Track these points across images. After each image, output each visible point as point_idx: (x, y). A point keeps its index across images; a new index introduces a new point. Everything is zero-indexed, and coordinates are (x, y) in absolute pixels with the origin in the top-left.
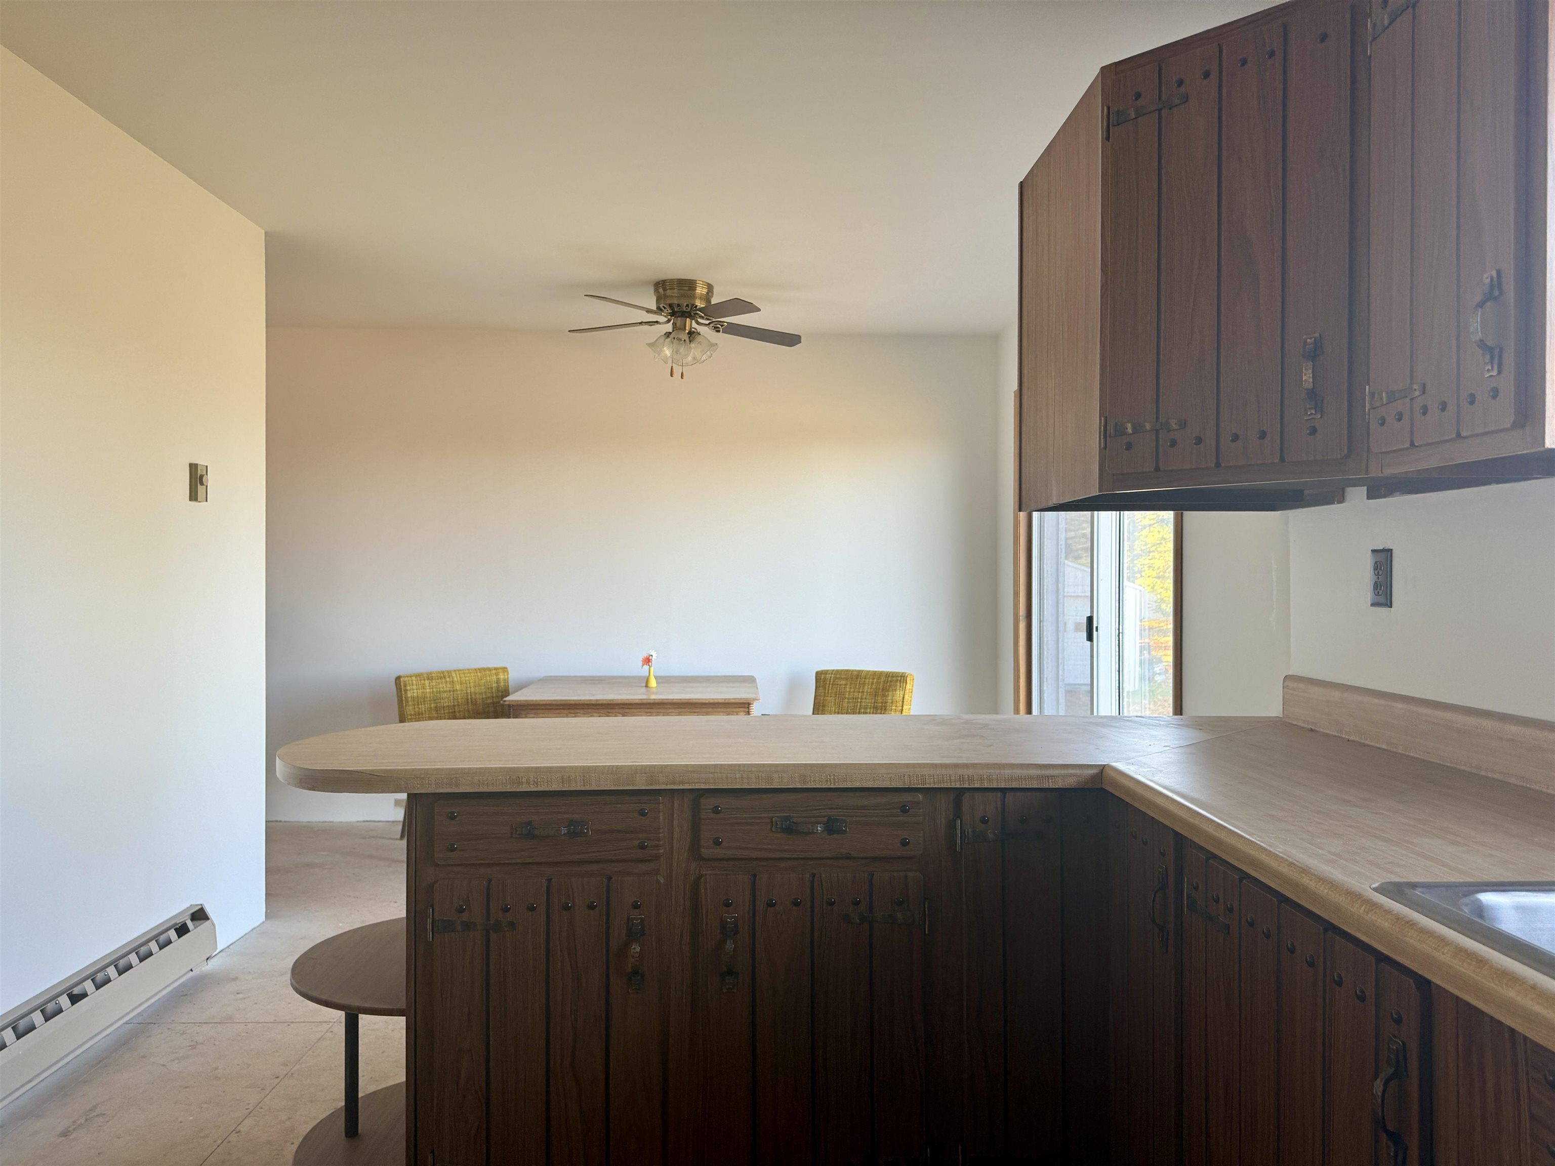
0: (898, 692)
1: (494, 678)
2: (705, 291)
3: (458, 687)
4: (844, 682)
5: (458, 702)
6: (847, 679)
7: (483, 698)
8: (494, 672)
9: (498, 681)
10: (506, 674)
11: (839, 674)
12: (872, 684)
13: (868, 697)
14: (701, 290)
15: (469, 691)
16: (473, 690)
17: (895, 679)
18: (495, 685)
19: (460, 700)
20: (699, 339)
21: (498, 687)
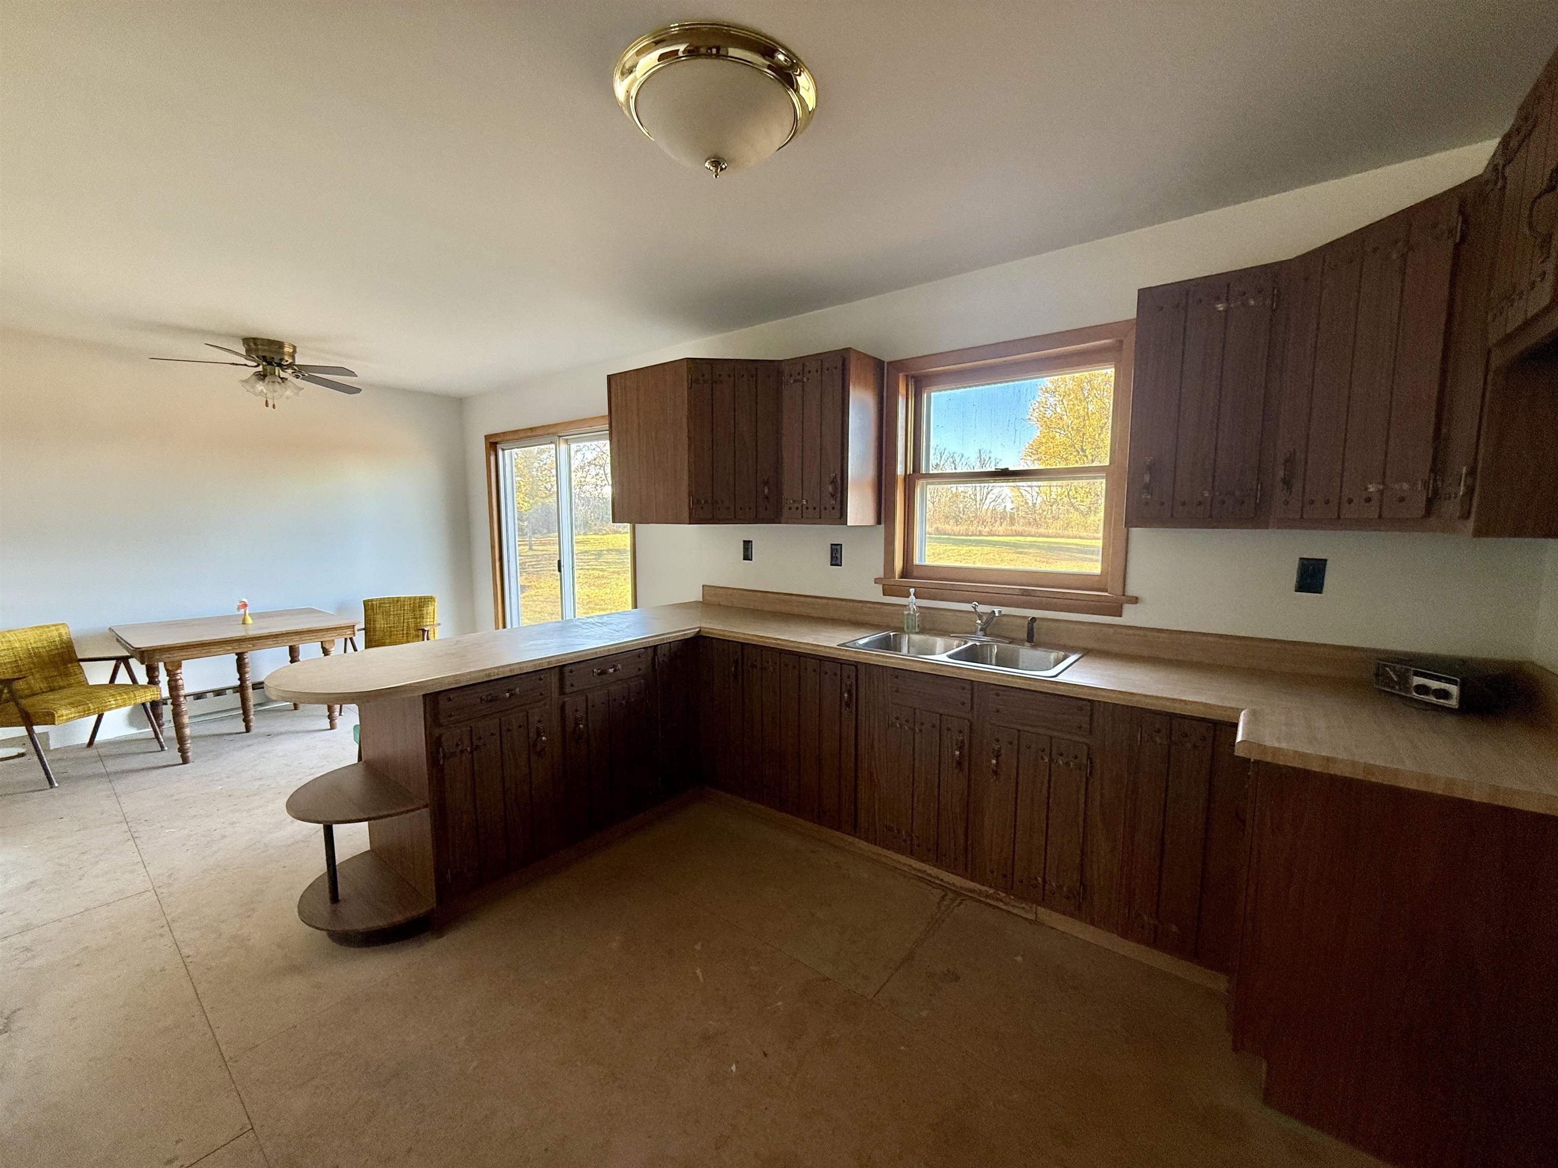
0: (430, 607)
1: (55, 633)
2: (291, 351)
3: (17, 645)
4: (388, 605)
5: (20, 657)
6: (390, 603)
7: (47, 651)
8: (54, 628)
9: (60, 635)
10: (67, 628)
11: (382, 602)
12: (410, 604)
13: (409, 612)
14: (288, 349)
15: (30, 647)
16: (34, 645)
17: (427, 600)
18: (57, 639)
19: (21, 656)
20: (289, 384)
21: (61, 640)
